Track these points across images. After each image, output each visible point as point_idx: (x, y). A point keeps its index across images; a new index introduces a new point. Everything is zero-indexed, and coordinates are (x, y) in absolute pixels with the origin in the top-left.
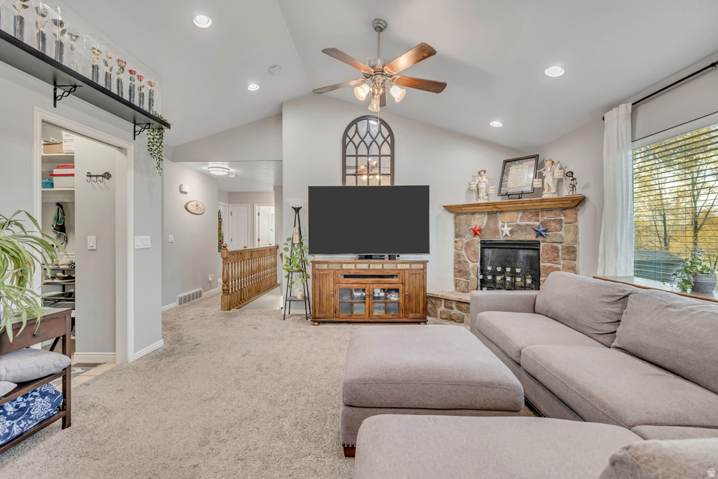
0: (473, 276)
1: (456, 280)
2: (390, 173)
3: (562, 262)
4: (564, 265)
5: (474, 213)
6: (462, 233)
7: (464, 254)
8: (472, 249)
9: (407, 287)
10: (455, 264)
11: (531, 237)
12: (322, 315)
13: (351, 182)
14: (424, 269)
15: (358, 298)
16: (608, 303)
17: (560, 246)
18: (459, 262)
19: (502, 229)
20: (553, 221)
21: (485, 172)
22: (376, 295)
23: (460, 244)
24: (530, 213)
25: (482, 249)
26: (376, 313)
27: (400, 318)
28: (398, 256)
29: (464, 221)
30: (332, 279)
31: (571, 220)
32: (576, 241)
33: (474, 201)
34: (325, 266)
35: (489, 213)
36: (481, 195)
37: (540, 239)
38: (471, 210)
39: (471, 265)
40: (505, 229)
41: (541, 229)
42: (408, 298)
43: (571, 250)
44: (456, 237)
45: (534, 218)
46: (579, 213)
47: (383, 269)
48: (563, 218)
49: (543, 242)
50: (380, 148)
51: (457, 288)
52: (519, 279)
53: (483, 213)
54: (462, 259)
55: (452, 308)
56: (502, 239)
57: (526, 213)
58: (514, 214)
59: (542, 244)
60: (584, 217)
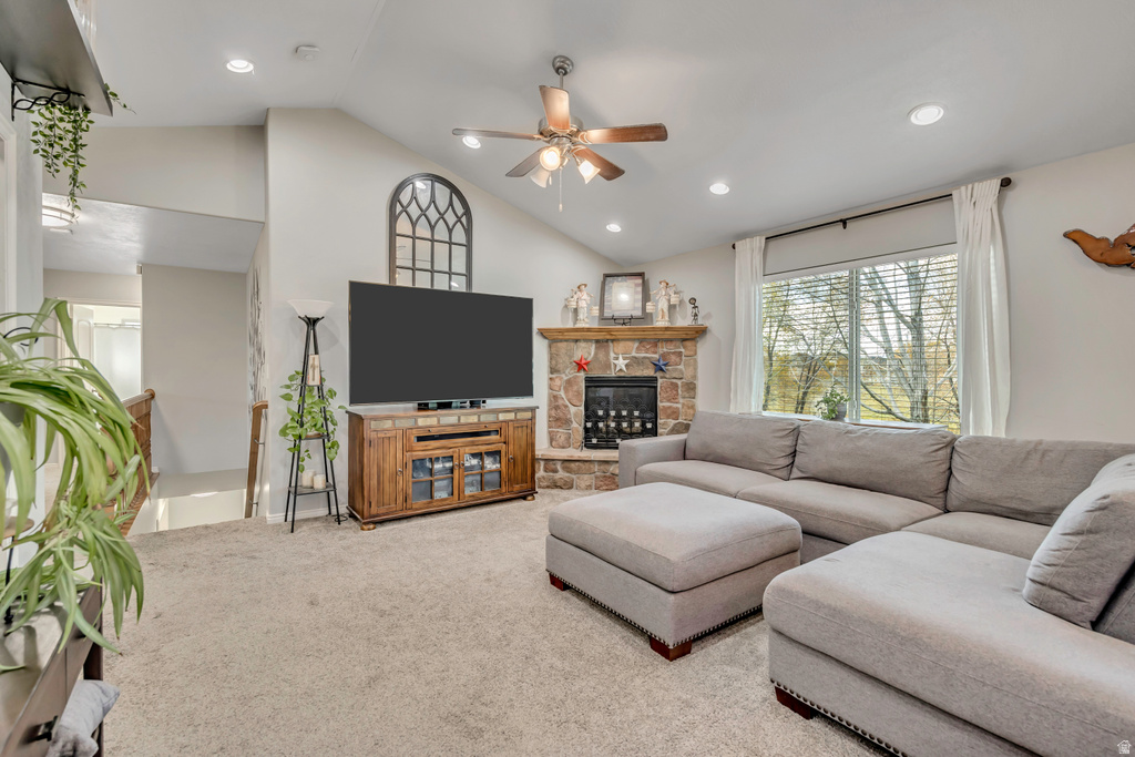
0: (575, 425)
1: (550, 433)
2: (464, 272)
3: (681, 401)
4: (683, 404)
5: (577, 341)
6: (560, 366)
7: (564, 396)
8: (575, 388)
9: (511, 447)
10: (550, 410)
11: (649, 372)
12: (382, 510)
13: (403, 280)
14: (533, 419)
15: (440, 472)
16: (781, 437)
17: (679, 382)
18: (557, 408)
19: (616, 362)
20: (674, 353)
21: (586, 285)
22: (467, 464)
23: (558, 382)
24: (649, 343)
25: (587, 387)
26: (469, 491)
27: (502, 494)
28: (484, 402)
29: (563, 351)
30: (399, 446)
31: (692, 353)
32: (695, 377)
33: (570, 325)
34: (388, 424)
35: (597, 341)
36: (581, 316)
37: (659, 375)
38: (575, 336)
39: (573, 409)
40: (620, 361)
41: (661, 362)
42: (513, 462)
43: (692, 386)
44: (552, 373)
45: (653, 349)
46: (699, 345)
47: (479, 423)
48: (683, 350)
49: (662, 378)
50: (450, 231)
51: (554, 443)
52: (625, 425)
53: (590, 340)
54: (560, 402)
55: (555, 471)
56: (614, 375)
57: (645, 343)
58: (630, 343)
59: (660, 381)
60: (704, 349)
